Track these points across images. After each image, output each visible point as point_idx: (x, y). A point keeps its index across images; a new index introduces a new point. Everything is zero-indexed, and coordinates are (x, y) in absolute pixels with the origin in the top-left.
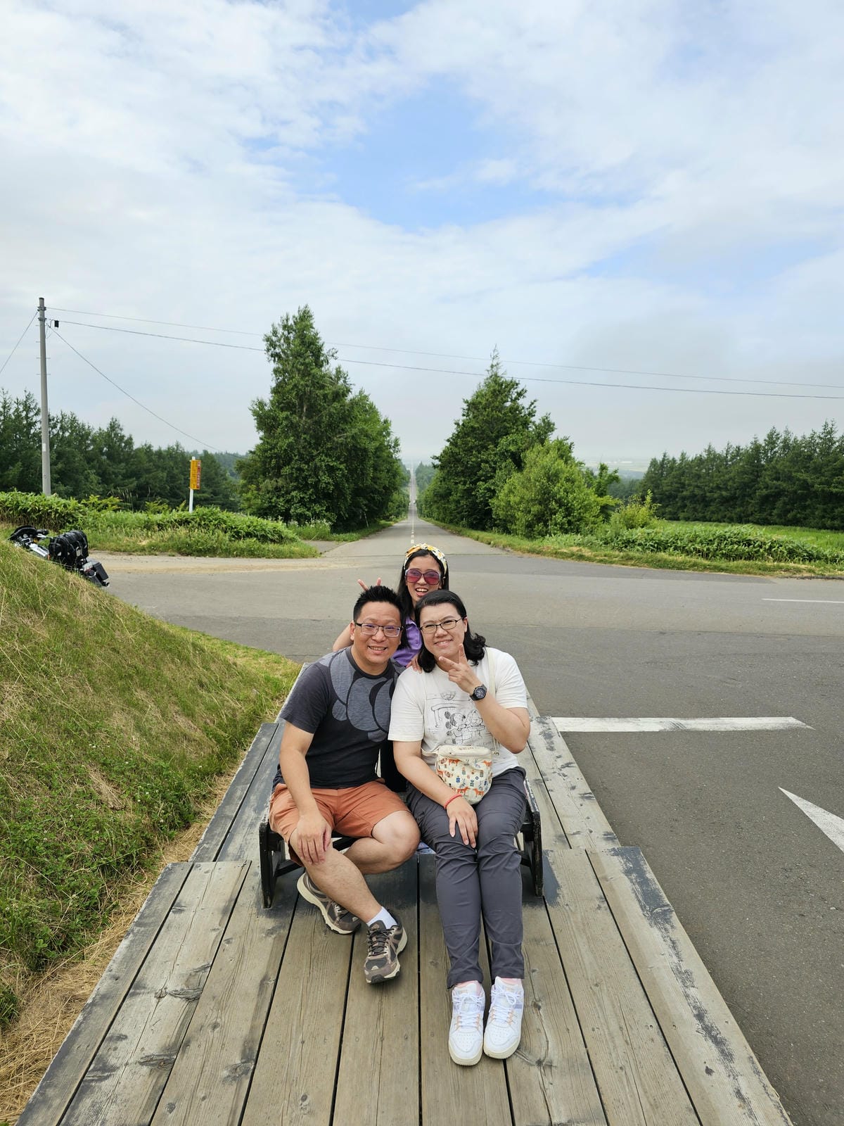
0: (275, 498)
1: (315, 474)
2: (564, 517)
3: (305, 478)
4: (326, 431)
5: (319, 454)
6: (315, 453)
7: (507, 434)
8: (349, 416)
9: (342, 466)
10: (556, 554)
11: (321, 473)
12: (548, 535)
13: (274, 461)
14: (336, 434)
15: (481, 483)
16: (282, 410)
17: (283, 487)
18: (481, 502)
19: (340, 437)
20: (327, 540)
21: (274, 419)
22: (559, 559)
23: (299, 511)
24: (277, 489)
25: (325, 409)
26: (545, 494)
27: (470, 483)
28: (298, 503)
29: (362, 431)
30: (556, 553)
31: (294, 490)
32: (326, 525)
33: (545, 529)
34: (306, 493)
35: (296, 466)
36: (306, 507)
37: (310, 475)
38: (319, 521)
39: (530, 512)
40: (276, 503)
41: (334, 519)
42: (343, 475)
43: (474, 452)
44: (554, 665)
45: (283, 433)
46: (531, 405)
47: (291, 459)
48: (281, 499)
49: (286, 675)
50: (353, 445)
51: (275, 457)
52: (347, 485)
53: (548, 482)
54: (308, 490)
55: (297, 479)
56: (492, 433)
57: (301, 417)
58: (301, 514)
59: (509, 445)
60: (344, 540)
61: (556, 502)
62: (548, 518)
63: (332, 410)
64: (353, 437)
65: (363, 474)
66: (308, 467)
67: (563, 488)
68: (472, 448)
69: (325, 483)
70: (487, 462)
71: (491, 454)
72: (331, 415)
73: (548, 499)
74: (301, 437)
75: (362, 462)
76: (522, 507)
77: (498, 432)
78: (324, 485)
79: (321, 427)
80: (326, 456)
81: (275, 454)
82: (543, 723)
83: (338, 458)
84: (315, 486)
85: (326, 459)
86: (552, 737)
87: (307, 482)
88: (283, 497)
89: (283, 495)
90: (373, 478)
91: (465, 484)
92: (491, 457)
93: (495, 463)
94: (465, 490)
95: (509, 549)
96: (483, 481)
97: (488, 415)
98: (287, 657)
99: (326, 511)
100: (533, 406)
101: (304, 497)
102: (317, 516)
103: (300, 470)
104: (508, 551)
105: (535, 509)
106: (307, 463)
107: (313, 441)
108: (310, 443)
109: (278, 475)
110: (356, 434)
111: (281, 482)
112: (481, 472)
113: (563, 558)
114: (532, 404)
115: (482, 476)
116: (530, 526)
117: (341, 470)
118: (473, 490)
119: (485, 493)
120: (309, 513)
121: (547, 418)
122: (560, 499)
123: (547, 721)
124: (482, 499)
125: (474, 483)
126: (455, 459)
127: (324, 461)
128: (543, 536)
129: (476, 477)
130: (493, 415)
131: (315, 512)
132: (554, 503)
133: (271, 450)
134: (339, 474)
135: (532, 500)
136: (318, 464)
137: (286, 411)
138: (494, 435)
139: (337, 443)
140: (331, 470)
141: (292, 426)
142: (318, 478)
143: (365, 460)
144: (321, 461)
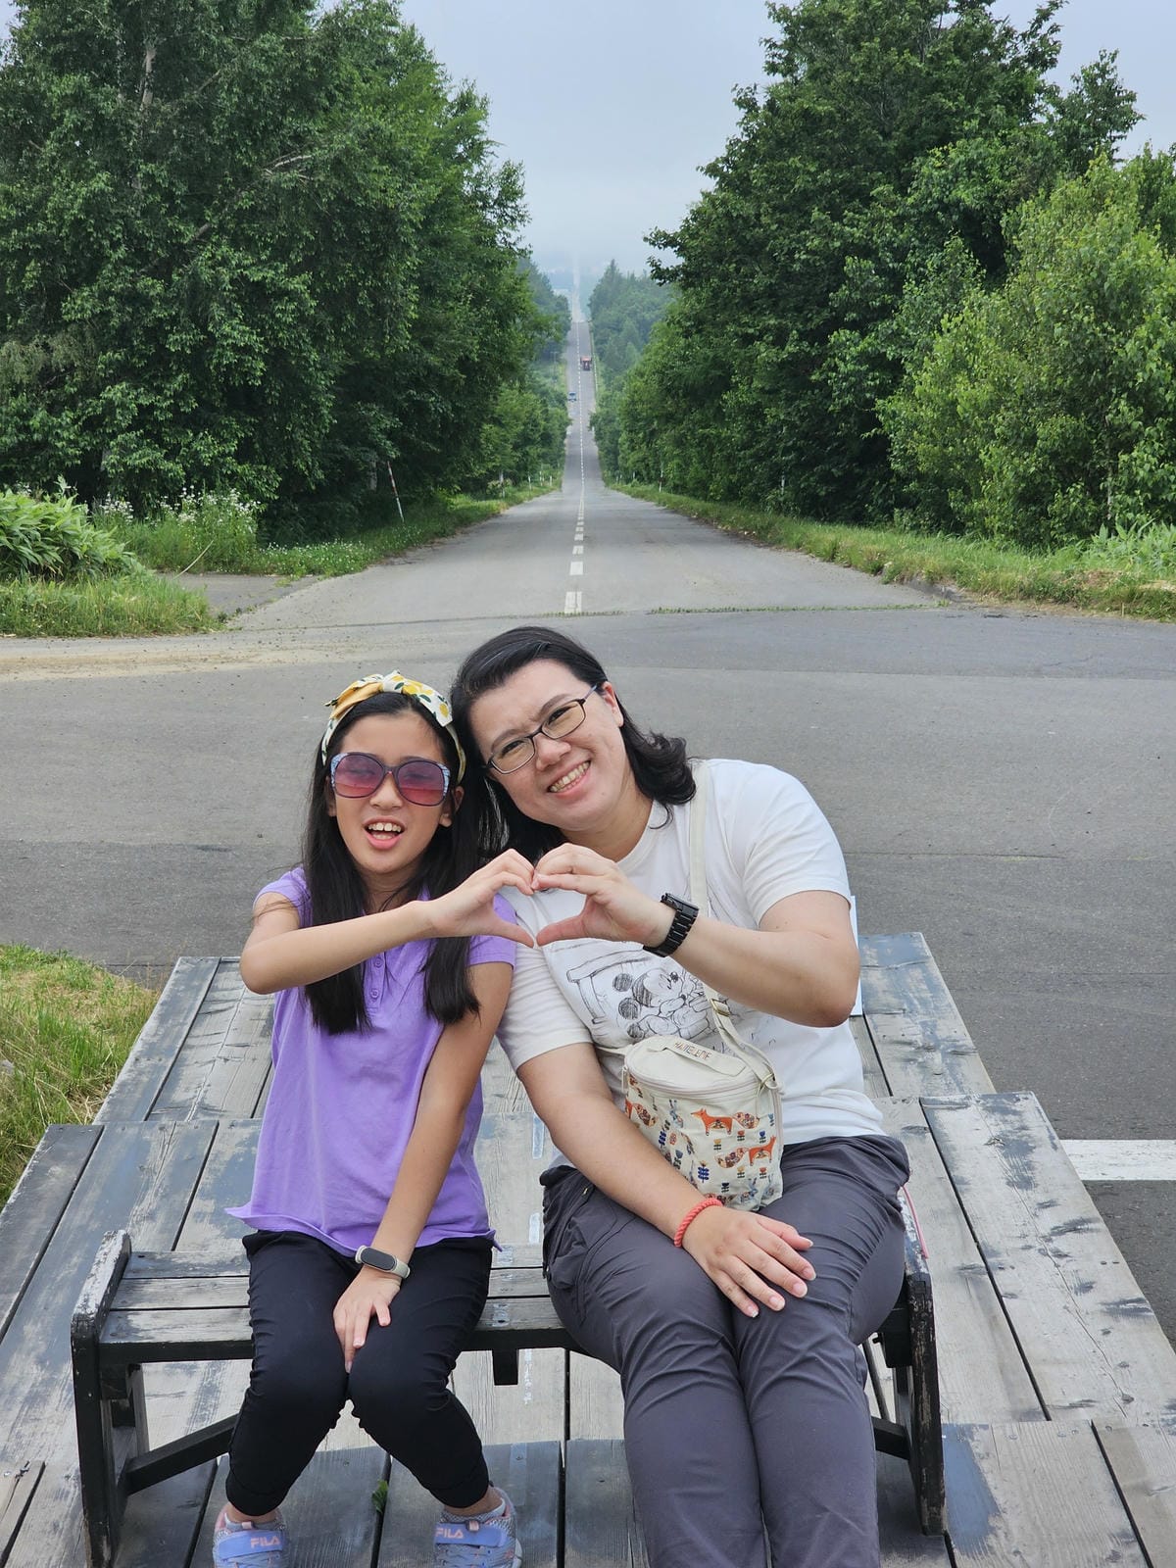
0: (41, 414)
1: (194, 318)
2: (1162, 459)
3: (156, 333)
4: (233, 145)
5: (206, 235)
6: (190, 233)
7: (945, 139)
8: (319, 83)
9: (296, 284)
10: (1133, 600)
11: (217, 311)
12: (1104, 531)
13: (32, 270)
14: (273, 157)
15: (844, 335)
16: (60, 65)
17: (70, 368)
18: (846, 409)
19: (286, 168)
20: (246, 571)
21: (33, 102)
22: (1141, 620)
23: (137, 459)
24: (49, 377)
25: (229, 57)
26: (1089, 368)
27: (802, 336)
28: (130, 429)
29: (372, 140)
30: (1132, 597)
31: (114, 380)
32: (238, 512)
33: (1091, 507)
34: (159, 391)
35: (118, 287)
36: (162, 445)
37: (174, 320)
38: (211, 500)
39: (1031, 440)
40: (48, 430)
41: (270, 482)
42: (302, 318)
43: (816, 214)
44: (1094, 984)
45: (65, 156)
46: (1038, 22)
47: (99, 259)
48: (67, 416)
49: (111, 1026)
50: (340, 198)
51: (39, 255)
52: (314, 356)
53: (1098, 321)
54: (169, 377)
55: (122, 337)
56: (887, 136)
57: (132, 94)
58: (144, 471)
59: (955, 182)
60: (312, 571)
61: (1134, 400)
62: (1104, 463)
63: (254, 63)
64: (337, 162)
65: (379, 310)
66: (166, 289)
67: (1160, 343)
68: (806, 197)
69: (235, 347)
70: (866, 251)
71: (881, 219)
72: (248, 82)
73: (1102, 388)
74: (135, 170)
75: (375, 263)
76: (1002, 421)
77: (910, 132)
78: (230, 357)
79: (211, 132)
80: (235, 244)
81: (37, 238)
82: (1005, 1111)
83: (281, 252)
84: (195, 360)
85: (236, 257)
86: (1031, 1149)
87: (162, 348)
88: (73, 408)
89: (71, 402)
90: (418, 327)
91: (780, 341)
92: (882, 233)
93: (900, 254)
94: (782, 365)
95: (954, 589)
96: (853, 326)
97: (867, 67)
98: (113, 968)
99: (241, 456)
100: (1046, 25)
101: (152, 407)
102: (205, 477)
103: (134, 299)
104: (948, 595)
105: (1053, 428)
106: (162, 272)
107: (181, 189)
108: (169, 196)
109: (52, 322)
110: (347, 151)
111: (61, 349)
112: (844, 291)
113: (1160, 616)
114: (1044, 15)
115: (848, 305)
116: (1032, 496)
117: (292, 296)
118: (814, 363)
119: (862, 376)
120: (175, 468)
121: (1104, 71)
122: (1148, 388)
123: (1018, 1107)
124: (848, 399)
125: (819, 336)
126: (742, 241)
127: (225, 262)
128: (1085, 534)
129: (826, 314)
130: (890, 65)
131: (198, 464)
132: (1123, 406)
133: (20, 223)
134: (286, 313)
135: (1040, 395)
136: (206, 276)
137: (74, 70)
138: (893, 144)
139: (277, 188)
140: (256, 298)
141: (103, 131)
142: (204, 330)
143: (386, 256)
144: (216, 263)
